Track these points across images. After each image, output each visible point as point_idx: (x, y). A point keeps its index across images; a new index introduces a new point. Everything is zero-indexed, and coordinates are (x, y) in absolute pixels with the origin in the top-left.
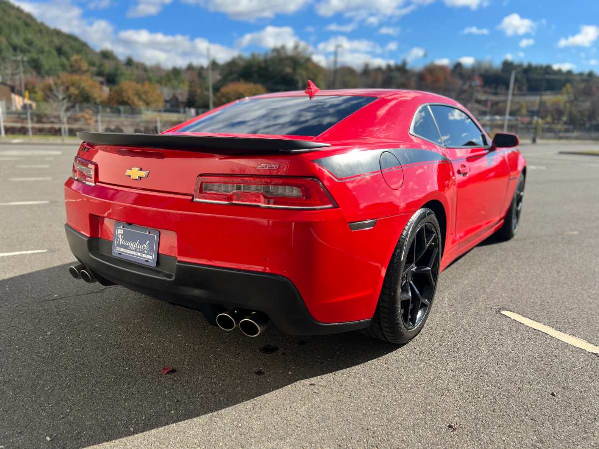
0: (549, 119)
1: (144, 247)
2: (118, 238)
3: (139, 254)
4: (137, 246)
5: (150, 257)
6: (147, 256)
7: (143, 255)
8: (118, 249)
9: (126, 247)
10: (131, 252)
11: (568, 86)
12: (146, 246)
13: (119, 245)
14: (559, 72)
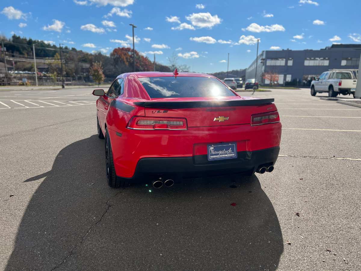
0: (55, 73)
1: (228, 152)
2: (210, 152)
3: (226, 155)
4: (224, 152)
5: (234, 155)
6: (231, 155)
7: (229, 155)
8: (212, 157)
9: (218, 154)
10: (221, 156)
11: (57, 54)
12: (230, 150)
13: (212, 155)
14: (49, 46)
